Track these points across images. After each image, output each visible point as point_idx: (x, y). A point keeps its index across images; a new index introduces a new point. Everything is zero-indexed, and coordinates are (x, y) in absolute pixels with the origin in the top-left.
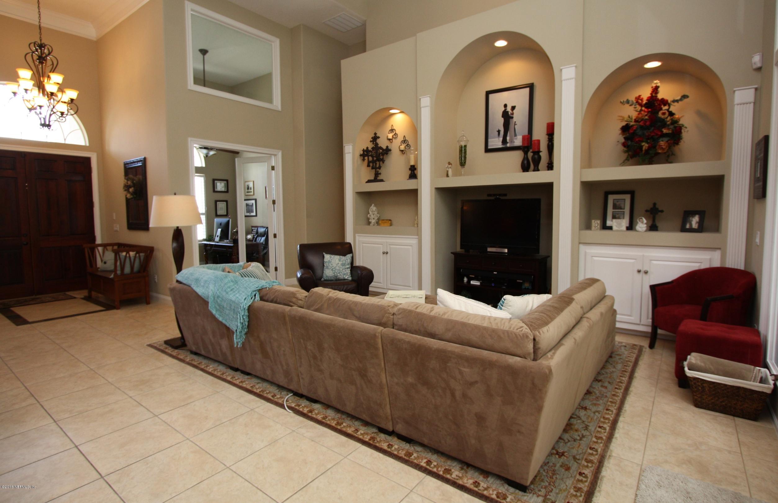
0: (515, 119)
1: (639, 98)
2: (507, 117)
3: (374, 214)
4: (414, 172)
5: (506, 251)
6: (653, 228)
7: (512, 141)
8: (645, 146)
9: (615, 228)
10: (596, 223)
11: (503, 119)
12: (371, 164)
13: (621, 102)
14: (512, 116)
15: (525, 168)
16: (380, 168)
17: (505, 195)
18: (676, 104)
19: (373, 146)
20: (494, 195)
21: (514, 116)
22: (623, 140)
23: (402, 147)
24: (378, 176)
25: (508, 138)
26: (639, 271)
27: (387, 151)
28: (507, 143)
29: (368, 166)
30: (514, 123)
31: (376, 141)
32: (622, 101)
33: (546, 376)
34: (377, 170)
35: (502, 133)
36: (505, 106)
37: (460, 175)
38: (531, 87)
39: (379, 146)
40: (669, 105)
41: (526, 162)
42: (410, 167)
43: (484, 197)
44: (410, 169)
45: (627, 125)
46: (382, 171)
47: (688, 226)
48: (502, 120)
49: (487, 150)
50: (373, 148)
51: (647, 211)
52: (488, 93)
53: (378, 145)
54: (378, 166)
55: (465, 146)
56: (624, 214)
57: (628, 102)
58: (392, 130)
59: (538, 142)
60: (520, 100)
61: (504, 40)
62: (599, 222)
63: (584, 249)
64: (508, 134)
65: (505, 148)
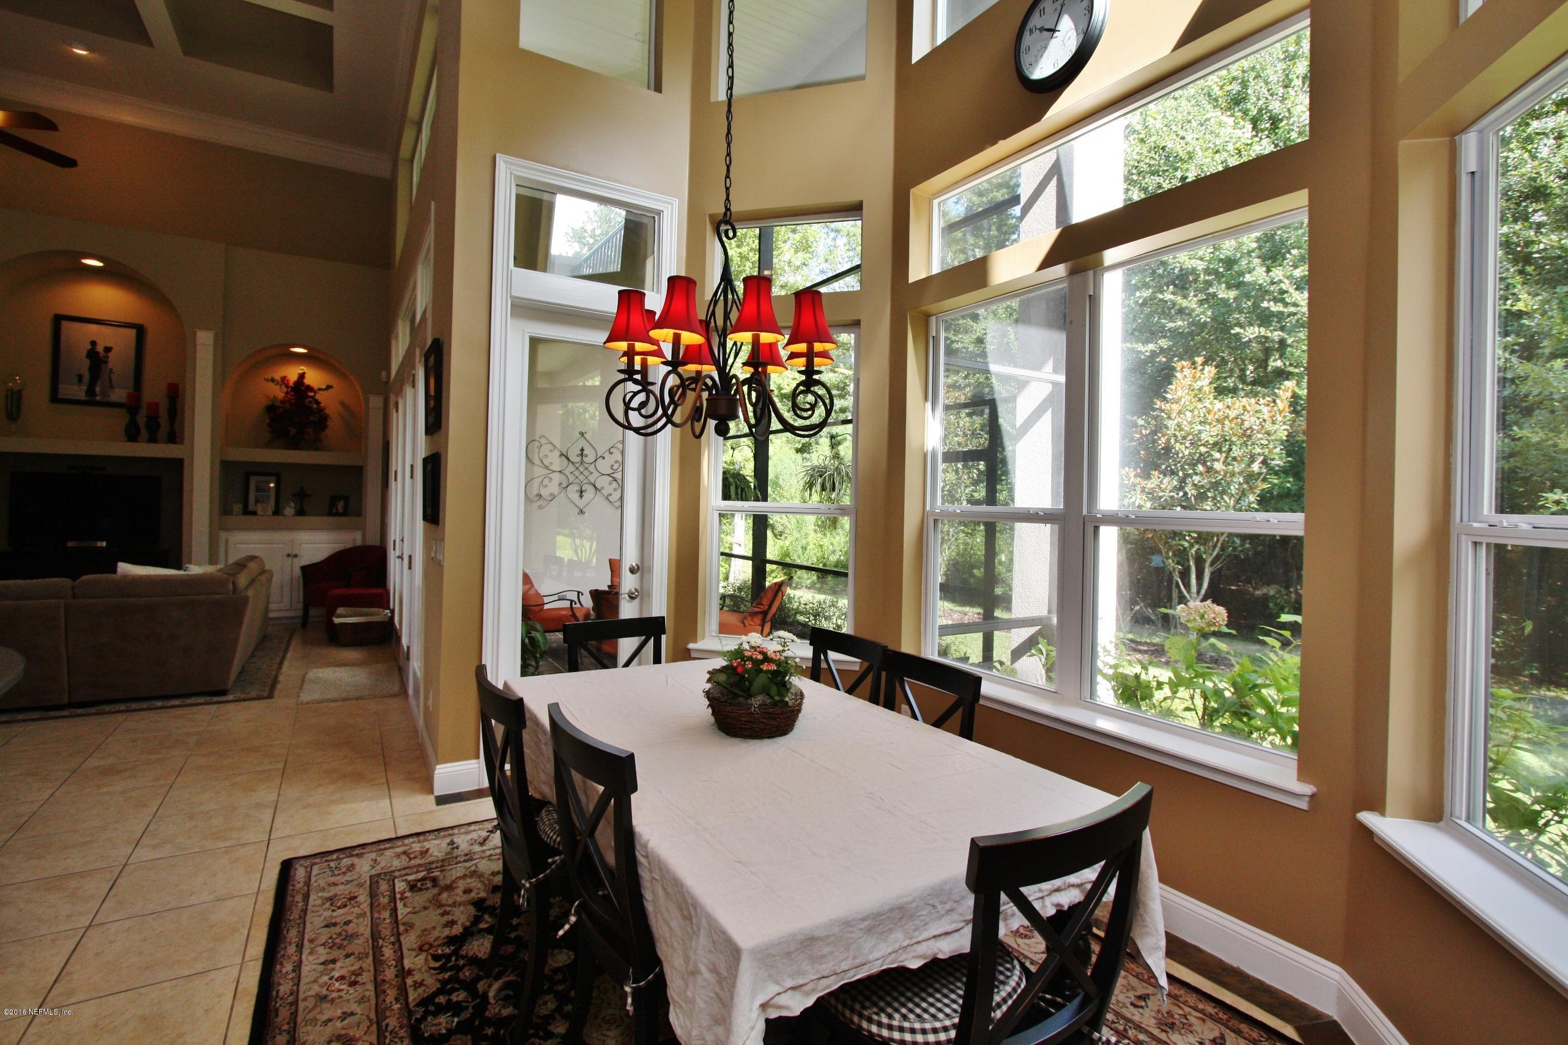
0: (110, 365)
1: (284, 379)
2: (96, 359)
5: (104, 544)
6: (301, 512)
7: (104, 394)
8: (293, 431)
9: (260, 512)
10: (238, 507)
11: (88, 361)
13: (266, 379)
14: (105, 359)
15: (132, 435)
17: (103, 468)
18: (321, 392)
20: (82, 468)
21: (110, 360)
22: (268, 421)
25: (98, 389)
26: (289, 555)
28: (96, 395)
30: (109, 370)
32: (268, 378)
33: (246, 600)
35: (87, 377)
36: (94, 343)
37: (12, 434)
38: (139, 329)
40: (315, 392)
41: (133, 428)
43: (61, 468)
45: (272, 405)
47: (334, 511)
48: (87, 363)
49: (55, 399)
51: (294, 495)
52: (59, 319)
56: (268, 497)
57: (273, 380)
59: (157, 405)
60: (120, 342)
61: (100, 261)
62: (241, 506)
63: (223, 535)
64: (99, 384)
65: (91, 401)
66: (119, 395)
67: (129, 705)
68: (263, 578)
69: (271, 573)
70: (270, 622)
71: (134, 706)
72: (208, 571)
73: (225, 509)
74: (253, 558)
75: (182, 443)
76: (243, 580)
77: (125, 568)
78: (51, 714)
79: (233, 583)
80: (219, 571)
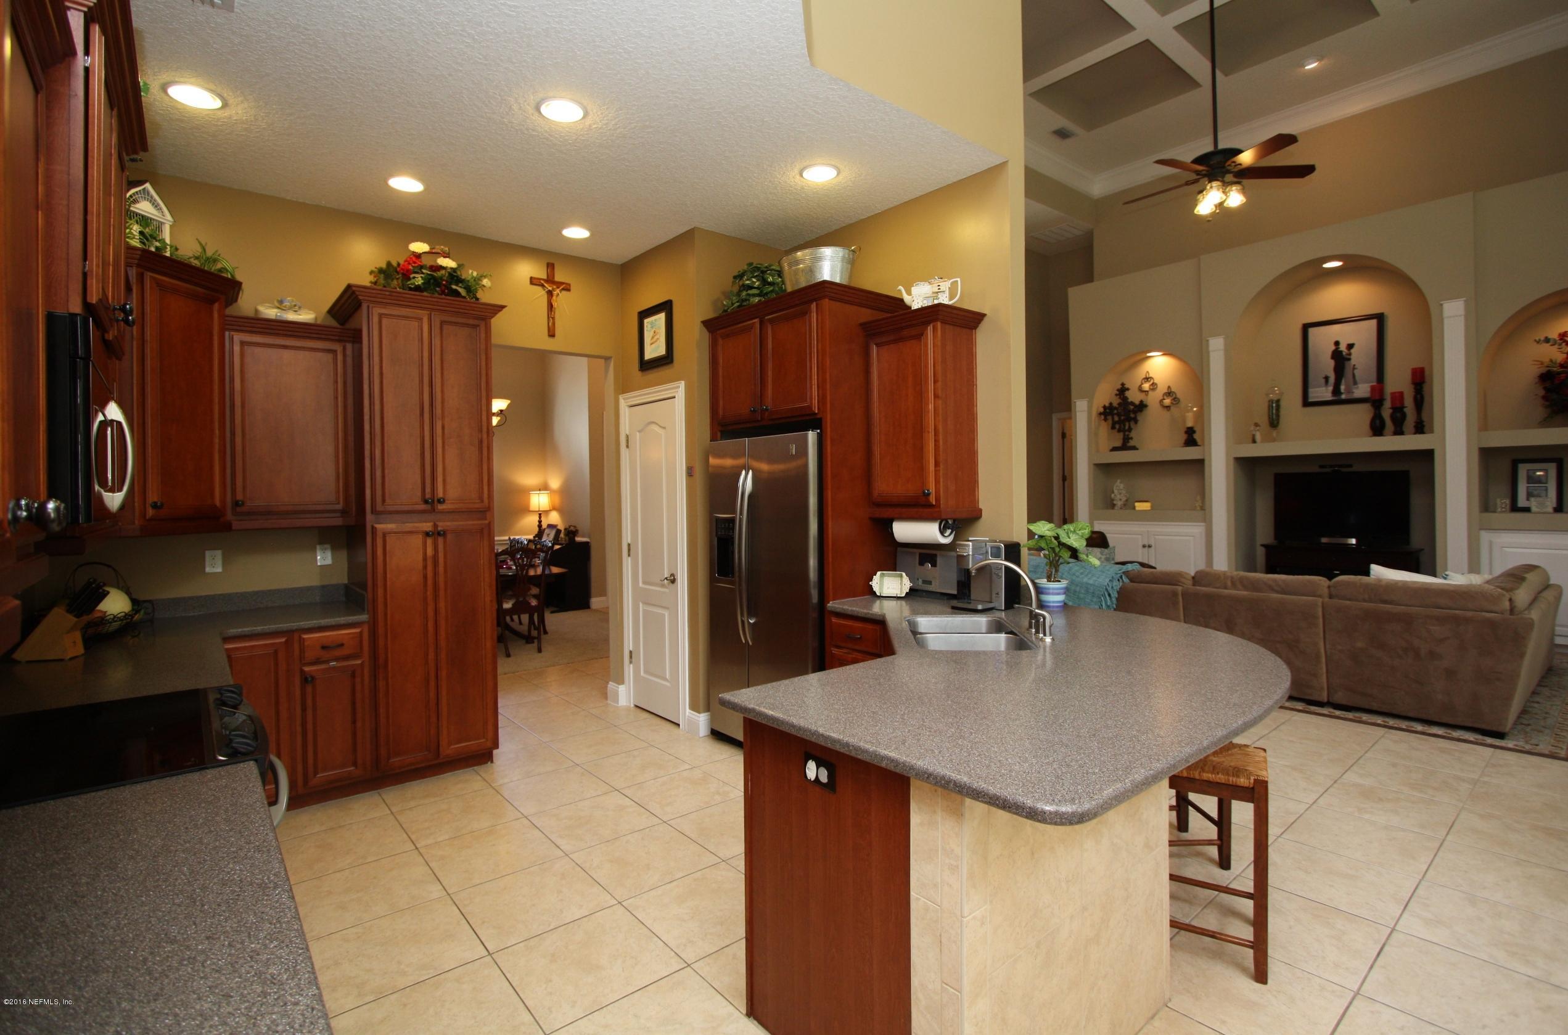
0: (1353, 362)
1: (1564, 335)
2: (1340, 358)
3: (1120, 494)
4: (1192, 437)
5: (1354, 541)
7: (1349, 391)
9: (1534, 509)
10: (1504, 503)
12: (1117, 426)
13: (1535, 340)
14: (1348, 357)
15: (1377, 429)
16: (1130, 430)
17: (1350, 466)
19: (1119, 401)
20: (1331, 466)
21: (1352, 357)
22: (1542, 392)
23: (1167, 401)
24: (1128, 442)
25: (1343, 388)
27: (1142, 406)
28: (1341, 393)
29: (1113, 428)
30: (1352, 367)
31: (1124, 394)
32: (1537, 339)
33: (1530, 625)
34: (1127, 433)
35: (1332, 377)
36: (1337, 343)
37: (1274, 440)
38: (1380, 318)
39: (1130, 400)
41: (1378, 422)
42: (1185, 430)
43: (1314, 469)
44: (1186, 432)
45: (1549, 372)
46: (1133, 434)
48: (1332, 363)
49: (1306, 403)
50: (1119, 404)
52: (1306, 327)
53: (1128, 399)
54: (1127, 427)
55: (1278, 401)
56: (1546, 490)
57: (1547, 340)
58: (1147, 379)
59: (1401, 394)
60: (1361, 336)
61: (1340, 261)
62: (1508, 501)
63: (1485, 536)
64: (1343, 381)
65: (1337, 400)
66: (1362, 390)
67: (1387, 720)
68: (1549, 595)
69: (1559, 590)
70: (1557, 650)
71: (1391, 722)
72: (1474, 582)
73: (1486, 506)
74: (1532, 568)
75: (1432, 432)
76: (1522, 596)
77: (1379, 572)
78: (1313, 708)
79: (1510, 600)
80: (1488, 582)
